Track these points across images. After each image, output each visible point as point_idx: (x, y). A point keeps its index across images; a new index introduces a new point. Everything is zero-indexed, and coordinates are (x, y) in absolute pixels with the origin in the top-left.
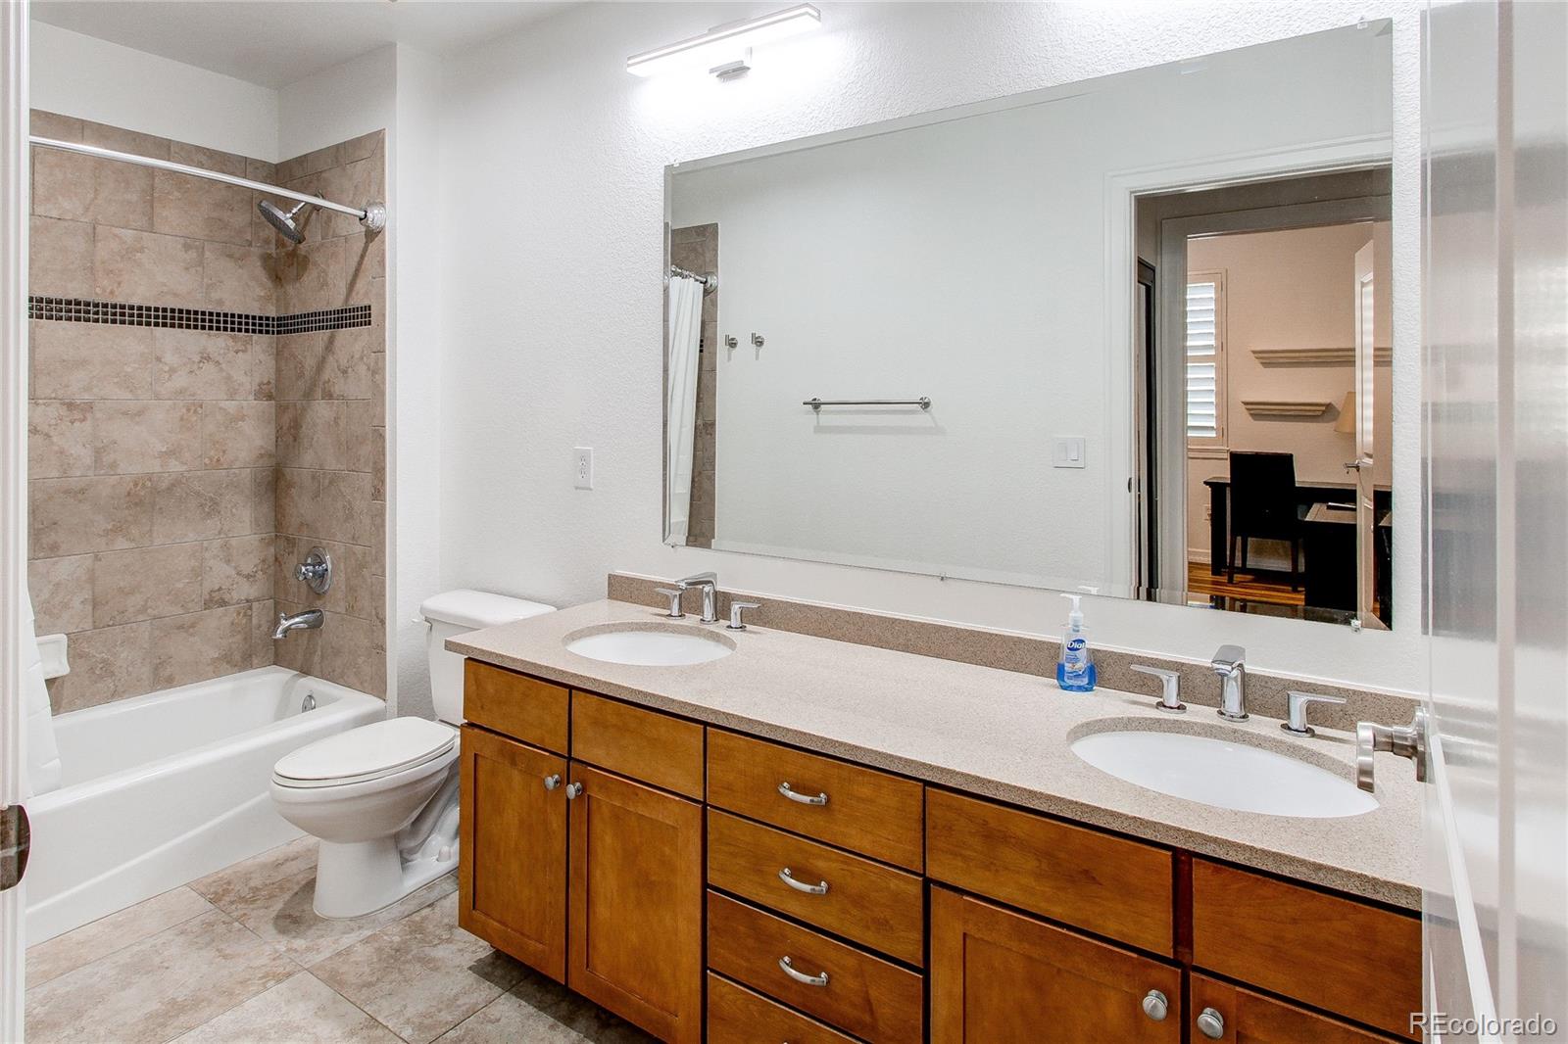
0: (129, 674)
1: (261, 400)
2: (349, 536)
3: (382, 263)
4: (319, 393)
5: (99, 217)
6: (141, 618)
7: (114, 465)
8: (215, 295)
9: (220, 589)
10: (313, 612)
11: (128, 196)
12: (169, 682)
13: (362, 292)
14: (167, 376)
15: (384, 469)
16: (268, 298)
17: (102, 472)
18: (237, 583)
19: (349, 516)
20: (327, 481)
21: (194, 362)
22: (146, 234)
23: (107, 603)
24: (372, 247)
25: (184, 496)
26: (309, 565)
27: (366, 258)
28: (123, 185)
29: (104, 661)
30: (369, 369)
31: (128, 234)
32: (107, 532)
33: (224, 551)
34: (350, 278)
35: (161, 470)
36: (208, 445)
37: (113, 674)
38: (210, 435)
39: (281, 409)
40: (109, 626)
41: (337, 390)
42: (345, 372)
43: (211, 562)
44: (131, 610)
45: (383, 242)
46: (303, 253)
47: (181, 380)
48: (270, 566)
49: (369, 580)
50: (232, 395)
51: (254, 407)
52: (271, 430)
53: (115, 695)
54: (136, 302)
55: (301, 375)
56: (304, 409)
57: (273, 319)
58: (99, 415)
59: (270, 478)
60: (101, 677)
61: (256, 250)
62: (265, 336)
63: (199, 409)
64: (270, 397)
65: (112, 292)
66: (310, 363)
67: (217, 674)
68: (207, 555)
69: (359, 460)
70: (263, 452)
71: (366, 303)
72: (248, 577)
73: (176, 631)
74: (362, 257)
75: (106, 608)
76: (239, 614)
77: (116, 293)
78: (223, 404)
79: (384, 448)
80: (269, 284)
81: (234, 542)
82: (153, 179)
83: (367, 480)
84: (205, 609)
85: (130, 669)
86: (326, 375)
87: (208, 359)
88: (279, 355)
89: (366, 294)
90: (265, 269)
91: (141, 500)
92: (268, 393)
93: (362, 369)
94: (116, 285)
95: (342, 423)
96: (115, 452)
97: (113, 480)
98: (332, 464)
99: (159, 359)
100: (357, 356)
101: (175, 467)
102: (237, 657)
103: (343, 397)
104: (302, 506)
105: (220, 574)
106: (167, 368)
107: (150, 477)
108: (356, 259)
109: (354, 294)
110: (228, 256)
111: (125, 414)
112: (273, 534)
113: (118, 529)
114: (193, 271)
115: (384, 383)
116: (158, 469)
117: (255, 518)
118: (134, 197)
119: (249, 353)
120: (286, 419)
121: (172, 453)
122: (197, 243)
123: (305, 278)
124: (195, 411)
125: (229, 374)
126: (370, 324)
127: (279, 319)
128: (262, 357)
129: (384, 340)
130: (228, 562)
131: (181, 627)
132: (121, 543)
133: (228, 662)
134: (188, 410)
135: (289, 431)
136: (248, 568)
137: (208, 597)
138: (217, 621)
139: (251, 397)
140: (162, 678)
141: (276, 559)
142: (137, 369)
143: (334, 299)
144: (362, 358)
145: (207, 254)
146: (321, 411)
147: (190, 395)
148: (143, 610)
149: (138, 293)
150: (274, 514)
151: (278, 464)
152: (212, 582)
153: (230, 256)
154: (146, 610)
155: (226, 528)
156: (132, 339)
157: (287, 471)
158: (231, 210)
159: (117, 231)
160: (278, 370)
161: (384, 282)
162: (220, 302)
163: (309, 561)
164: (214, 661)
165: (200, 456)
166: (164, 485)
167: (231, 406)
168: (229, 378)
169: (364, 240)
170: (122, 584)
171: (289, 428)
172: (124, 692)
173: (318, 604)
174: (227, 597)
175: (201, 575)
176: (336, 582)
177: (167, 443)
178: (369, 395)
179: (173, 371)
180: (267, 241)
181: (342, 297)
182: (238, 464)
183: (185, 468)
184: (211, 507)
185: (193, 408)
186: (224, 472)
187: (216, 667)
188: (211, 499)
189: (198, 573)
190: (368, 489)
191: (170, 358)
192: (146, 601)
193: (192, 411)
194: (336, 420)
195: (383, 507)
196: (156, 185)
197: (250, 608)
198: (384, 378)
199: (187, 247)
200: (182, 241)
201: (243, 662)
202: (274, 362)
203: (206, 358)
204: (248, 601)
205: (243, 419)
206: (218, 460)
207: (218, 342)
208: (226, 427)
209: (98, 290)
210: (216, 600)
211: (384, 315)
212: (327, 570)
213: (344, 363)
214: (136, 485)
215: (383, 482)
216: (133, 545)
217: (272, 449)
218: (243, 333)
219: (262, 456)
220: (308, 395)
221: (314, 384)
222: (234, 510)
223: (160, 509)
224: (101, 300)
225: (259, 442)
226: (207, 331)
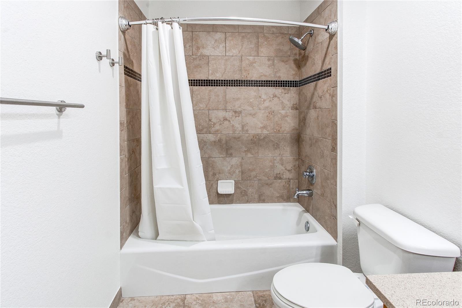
0: (252, 196)
1: (294, 110)
2: (323, 165)
3: (336, 48)
4: (312, 107)
5: (243, 54)
6: (255, 179)
7: (247, 131)
8: (278, 75)
9: (279, 174)
10: (309, 190)
11: (251, 46)
12: (263, 201)
13: (328, 63)
14: (262, 102)
15: (336, 139)
16: (296, 74)
17: (244, 132)
18: (285, 172)
19: (322, 156)
20: (314, 141)
21: (271, 98)
22: (256, 57)
23: (245, 173)
24: (332, 42)
25: (268, 141)
26: (308, 172)
27: (329, 48)
28: (250, 43)
29: (244, 191)
30: (330, 95)
31: (251, 58)
32: (245, 151)
33: (281, 161)
34: (323, 58)
35: (261, 133)
36: (276, 125)
37: (247, 195)
38: (277, 122)
39: (300, 113)
40: (246, 180)
41: (318, 105)
42: (321, 98)
43: (277, 164)
44: (252, 176)
45: (337, 38)
46: (307, 55)
47: (267, 104)
48: (297, 168)
49: (330, 186)
50: (283, 108)
51: (290, 112)
52: (297, 121)
53: (248, 202)
54: (253, 79)
55: (306, 101)
56: (307, 113)
57: (298, 81)
58: (243, 115)
59: (297, 137)
60: (244, 196)
61: (292, 58)
62: (295, 88)
63: (273, 113)
64: (297, 109)
65: (247, 77)
66: (309, 95)
67: (279, 202)
68: (275, 162)
69: (326, 134)
70: (294, 128)
71: (329, 67)
72: (289, 171)
73: (266, 185)
74: (328, 48)
75: (246, 174)
76: (286, 183)
77: (248, 77)
78: (280, 111)
79: (337, 130)
80: (296, 69)
81: (284, 158)
82: (258, 39)
83: (329, 142)
84: (275, 179)
85: (252, 194)
86: (314, 100)
87: (276, 96)
88: (299, 94)
89: (329, 63)
90: (295, 64)
91: (255, 142)
92: (296, 107)
93: (327, 96)
94: (248, 74)
95: (320, 118)
96: (248, 126)
97: (247, 135)
98: (316, 135)
99: (260, 97)
100: (326, 90)
101: (265, 132)
102: (285, 198)
103: (320, 108)
104: (307, 149)
105: (279, 168)
106: (263, 100)
107: (258, 135)
108: (325, 50)
109: (324, 65)
110: (282, 61)
111: (250, 114)
112: (298, 157)
113: (248, 151)
114: (271, 67)
115: (337, 100)
116: (260, 132)
117: (291, 151)
118: (253, 46)
119: (289, 94)
120: (302, 116)
121: (264, 127)
122: (272, 58)
123: (307, 64)
124: (272, 114)
125: (282, 101)
126: (331, 76)
127: (300, 81)
128: (294, 95)
129: (337, 82)
130: (282, 165)
131: (267, 184)
132: (249, 155)
133: (282, 199)
134: (269, 113)
135: (302, 121)
136: (289, 168)
137: (275, 176)
138: (278, 184)
139: (290, 109)
140: (261, 199)
141: (299, 166)
142: (254, 100)
143: (317, 69)
144: (327, 91)
145: (275, 61)
146: (313, 114)
147: (270, 109)
148: (256, 177)
149: (254, 76)
150: (298, 150)
151: (299, 133)
152: (277, 171)
153: (283, 61)
154: (257, 177)
155: (282, 153)
156: (252, 91)
157: (302, 135)
158: (283, 45)
159: (248, 57)
160: (299, 100)
161: (337, 56)
162: (280, 77)
163: (308, 171)
164: (278, 197)
165: (273, 129)
166: (262, 138)
167: (283, 112)
168: (282, 102)
169: (329, 40)
170: (250, 168)
171: (303, 120)
172: (250, 201)
173: (311, 187)
174: (282, 176)
175: (273, 168)
176: (318, 181)
177: (263, 124)
178: (330, 107)
179: (264, 101)
180: (296, 54)
181: (320, 67)
182: (285, 132)
183: (268, 132)
184: (277, 146)
185: (271, 113)
186: (281, 134)
187: (278, 199)
188: (277, 143)
189: (273, 167)
190: (330, 147)
191: (264, 97)
192: (257, 174)
193: (270, 114)
194: (318, 117)
195: (336, 156)
196: (259, 41)
197: (290, 182)
198: (336, 98)
199: (269, 60)
200: (267, 58)
201: (287, 199)
202: (298, 96)
203: (275, 96)
204: (289, 179)
205: (287, 116)
206: (279, 130)
207: (279, 91)
208: (282, 119)
209: (243, 76)
210: (278, 177)
211: (337, 70)
212: (314, 175)
213: (320, 94)
214: (253, 137)
215: (336, 144)
216: (252, 156)
217: (297, 127)
218: (287, 87)
219: (293, 129)
220: (308, 108)
221: (310, 104)
222: (284, 148)
223: (261, 145)
224: (243, 79)
225: (293, 125)
226: (275, 87)
